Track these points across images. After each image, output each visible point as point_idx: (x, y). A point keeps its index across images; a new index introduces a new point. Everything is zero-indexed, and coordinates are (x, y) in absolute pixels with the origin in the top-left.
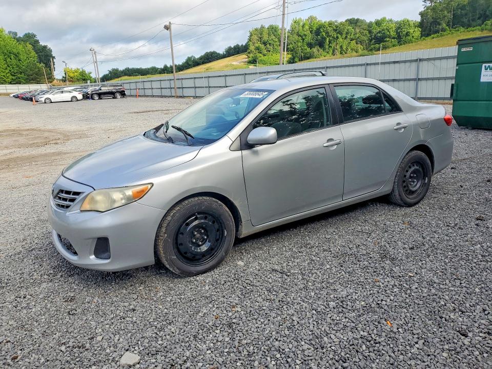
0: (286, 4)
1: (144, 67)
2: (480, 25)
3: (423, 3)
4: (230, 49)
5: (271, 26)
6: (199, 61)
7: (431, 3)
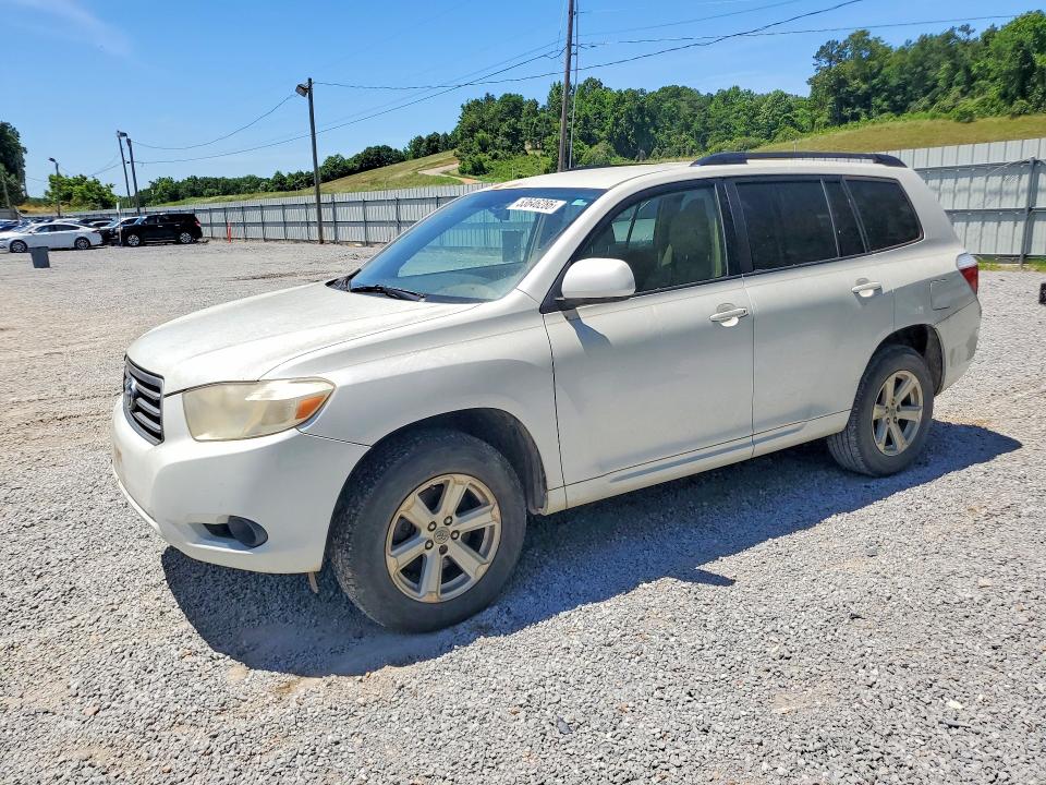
0: (574, 49)
1: (229, 176)
2: (926, 109)
3: (815, 61)
4: (419, 140)
5: (505, 95)
6: (350, 166)
7: (830, 61)
